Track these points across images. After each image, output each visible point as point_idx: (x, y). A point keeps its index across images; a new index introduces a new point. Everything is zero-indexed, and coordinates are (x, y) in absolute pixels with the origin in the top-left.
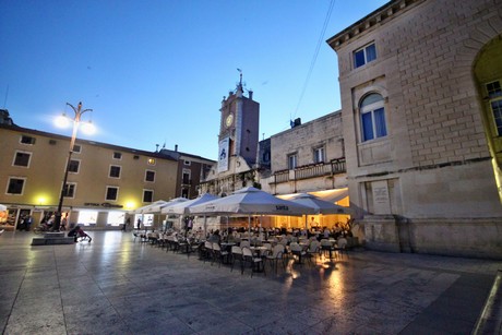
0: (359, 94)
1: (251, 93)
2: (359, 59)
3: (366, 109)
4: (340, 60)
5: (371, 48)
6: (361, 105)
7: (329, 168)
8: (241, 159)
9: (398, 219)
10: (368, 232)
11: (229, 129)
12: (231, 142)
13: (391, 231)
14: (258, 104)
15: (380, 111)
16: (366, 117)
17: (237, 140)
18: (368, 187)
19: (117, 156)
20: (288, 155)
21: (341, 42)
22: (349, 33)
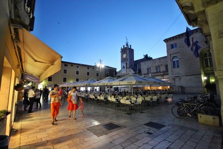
0: (172, 56)
1: (130, 46)
2: (172, 47)
3: (174, 60)
4: (167, 46)
5: (176, 44)
6: (173, 59)
7: (162, 74)
8: (131, 69)
9: (182, 87)
10: (175, 90)
11: (125, 59)
12: (126, 63)
13: (180, 89)
14: (133, 50)
15: (178, 61)
16: (174, 62)
17: (128, 63)
18: (174, 79)
19: (88, 68)
20: (147, 69)
21: (167, 41)
22: (173, 38)
